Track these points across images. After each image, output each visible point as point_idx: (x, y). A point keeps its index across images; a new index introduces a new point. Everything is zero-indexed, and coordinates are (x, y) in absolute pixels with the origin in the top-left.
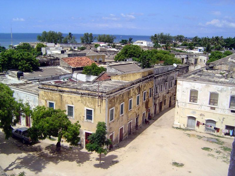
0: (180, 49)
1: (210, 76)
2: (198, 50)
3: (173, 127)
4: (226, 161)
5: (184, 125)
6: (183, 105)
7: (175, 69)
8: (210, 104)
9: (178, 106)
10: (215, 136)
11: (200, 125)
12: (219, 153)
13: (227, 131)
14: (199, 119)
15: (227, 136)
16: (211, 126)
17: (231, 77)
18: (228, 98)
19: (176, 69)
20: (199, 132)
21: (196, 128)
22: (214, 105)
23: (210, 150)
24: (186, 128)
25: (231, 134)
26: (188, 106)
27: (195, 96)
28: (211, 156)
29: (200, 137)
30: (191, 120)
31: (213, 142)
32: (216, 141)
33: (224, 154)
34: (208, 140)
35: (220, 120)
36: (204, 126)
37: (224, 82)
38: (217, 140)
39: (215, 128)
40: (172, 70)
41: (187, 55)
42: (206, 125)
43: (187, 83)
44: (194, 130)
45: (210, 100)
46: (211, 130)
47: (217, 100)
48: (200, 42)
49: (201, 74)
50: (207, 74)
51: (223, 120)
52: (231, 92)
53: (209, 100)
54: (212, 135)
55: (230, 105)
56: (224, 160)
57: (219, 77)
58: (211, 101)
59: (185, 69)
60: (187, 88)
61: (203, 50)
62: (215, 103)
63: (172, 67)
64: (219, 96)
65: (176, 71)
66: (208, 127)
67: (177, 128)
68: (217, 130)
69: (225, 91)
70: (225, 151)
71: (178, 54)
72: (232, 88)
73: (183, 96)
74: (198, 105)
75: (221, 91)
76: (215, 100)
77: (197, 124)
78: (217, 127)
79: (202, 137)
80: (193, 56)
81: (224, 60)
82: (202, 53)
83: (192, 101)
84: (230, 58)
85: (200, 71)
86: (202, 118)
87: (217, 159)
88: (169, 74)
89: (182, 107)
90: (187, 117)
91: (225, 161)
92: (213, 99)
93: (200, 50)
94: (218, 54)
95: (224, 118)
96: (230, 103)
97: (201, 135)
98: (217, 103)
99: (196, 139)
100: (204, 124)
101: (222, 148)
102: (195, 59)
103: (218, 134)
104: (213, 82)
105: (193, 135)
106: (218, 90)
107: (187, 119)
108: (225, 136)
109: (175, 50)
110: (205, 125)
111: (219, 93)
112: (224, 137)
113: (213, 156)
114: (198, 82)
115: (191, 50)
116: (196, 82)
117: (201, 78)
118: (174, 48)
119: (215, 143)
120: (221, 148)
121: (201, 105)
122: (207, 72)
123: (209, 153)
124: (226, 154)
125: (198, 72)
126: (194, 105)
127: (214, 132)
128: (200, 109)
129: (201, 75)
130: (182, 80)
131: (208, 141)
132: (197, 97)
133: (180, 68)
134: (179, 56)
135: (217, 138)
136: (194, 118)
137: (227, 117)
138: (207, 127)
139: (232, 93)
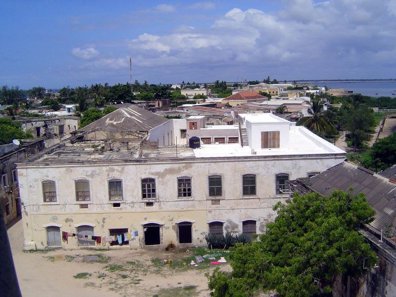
0: (36, 111)
1: (76, 152)
2: (66, 109)
3: (24, 251)
4: (114, 287)
5: (42, 243)
6: (35, 209)
7: (17, 149)
8: (77, 200)
9: (26, 214)
10: (96, 250)
11: (69, 238)
12: (102, 278)
13: (113, 238)
14: (65, 228)
15: (115, 246)
16: (86, 236)
17: (111, 150)
18: (104, 184)
19: (19, 150)
20: (69, 250)
21: (64, 244)
22: (84, 200)
23: (88, 276)
24: (46, 248)
25: (120, 241)
26: (43, 210)
27: (52, 190)
28: (89, 285)
29: (71, 257)
30: (52, 233)
31: (92, 262)
32: (98, 259)
33: (111, 278)
34: (86, 260)
35: (99, 223)
36: (76, 238)
37: (94, 160)
38: (99, 256)
39: (94, 238)
40: (12, 151)
41: (45, 121)
42: (79, 236)
43: (35, 171)
44: (61, 248)
45: (77, 193)
46: (87, 242)
47: (89, 192)
48: (72, 96)
49: (60, 151)
50: (70, 150)
51: (104, 222)
52: (108, 175)
53: (75, 194)
54: (91, 249)
55: (110, 195)
56: (111, 287)
57: (89, 153)
58: (79, 194)
59: (37, 147)
60: (36, 180)
61: (74, 109)
62: (86, 196)
63: (12, 145)
64: (91, 184)
65: (19, 151)
66: (82, 239)
67: (31, 251)
68: (97, 239)
69: (99, 175)
70: (112, 272)
71: (28, 122)
72: (108, 168)
73: (32, 194)
74: (59, 205)
75: (92, 176)
76: (84, 192)
77: (63, 237)
78: (95, 235)
79: (74, 258)
80: (55, 122)
81: (99, 124)
82: (73, 113)
83: (47, 200)
84: (108, 119)
85: (59, 147)
86: (70, 226)
87: (100, 288)
88: (6, 159)
89: (32, 213)
90: (45, 229)
91: (112, 289)
92: (82, 191)
93: (69, 110)
94: (94, 113)
95: (104, 219)
96: (110, 192)
97: (73, 253)
98: (89, 196)
99: (65, 262)
100: (74, 235)
101: (108, 269)
102: (59, 126)
103: (100, 246)
104: (77, 164)
105: (60, 257)
106: (86, 175)
107: (45, 232)
108: (111, 247)
109: (27, 113)
110: (76, 236)
111: (89, 179)
112: (111, 249)
113: (92, 284)
114: (53, 167)
115: (56, 110)
116: (49, 167)
117: (60, 159)
118: (26, 111)
119: (97, 261)
120: (105, 269)
121: (65, 205)
122: (72, 147)
123: (86, 281)
124: (114, 276)
125: (56, 148)
126: (53, 206)
127: (94, 245)
128: (63, 212)
129: (59, 154)
130: (25, 168)
131: (84, 261)
132: (55, 192)
133: (26, 147)
134: (30, 124)
135: (99, 252)
136: (57, 229)
137: (109, 216)
138: (80, 239)
139: (110, 176)
